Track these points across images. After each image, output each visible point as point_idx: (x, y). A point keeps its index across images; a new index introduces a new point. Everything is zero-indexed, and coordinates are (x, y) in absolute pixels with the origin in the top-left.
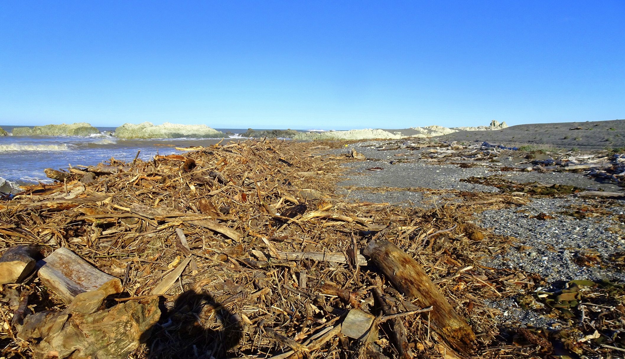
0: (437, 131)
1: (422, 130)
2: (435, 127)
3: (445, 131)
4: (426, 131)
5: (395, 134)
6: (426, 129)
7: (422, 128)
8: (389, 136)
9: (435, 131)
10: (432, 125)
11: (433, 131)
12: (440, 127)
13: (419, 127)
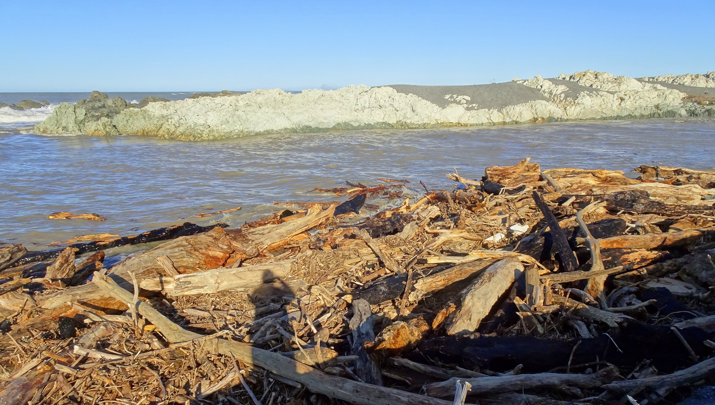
0: (597, 90)
1: (547, 85)
2: (592, 77)
3: (623, 87)
4: (562, 88)
5: (443, 104)
6: (563, 81)
7: (549, 80)
8: (419, 110)
9: (591, 90)
10: (582, 71)
11: (584, 88)
12: (605, 76)
13: (540, 78)
